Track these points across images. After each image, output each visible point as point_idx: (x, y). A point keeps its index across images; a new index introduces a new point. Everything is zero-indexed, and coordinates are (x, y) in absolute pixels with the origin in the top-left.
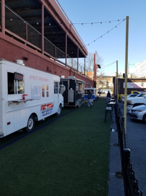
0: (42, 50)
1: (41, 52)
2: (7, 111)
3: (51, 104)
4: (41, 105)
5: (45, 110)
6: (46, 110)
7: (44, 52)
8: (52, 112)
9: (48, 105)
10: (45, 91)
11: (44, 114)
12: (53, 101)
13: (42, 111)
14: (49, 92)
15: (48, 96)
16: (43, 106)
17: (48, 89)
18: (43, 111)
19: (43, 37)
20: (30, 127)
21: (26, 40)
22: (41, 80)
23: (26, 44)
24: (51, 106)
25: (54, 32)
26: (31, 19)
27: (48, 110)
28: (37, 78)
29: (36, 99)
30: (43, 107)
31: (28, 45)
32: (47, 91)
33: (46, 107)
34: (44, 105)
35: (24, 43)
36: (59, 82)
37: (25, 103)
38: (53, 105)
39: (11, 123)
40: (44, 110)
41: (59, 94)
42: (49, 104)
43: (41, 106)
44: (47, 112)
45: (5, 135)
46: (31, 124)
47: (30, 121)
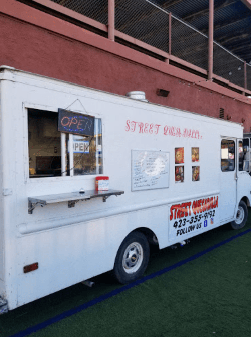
0: (208, 72)
1: (206, 77)
2: (23, 229)
3: (208, 200)
4: (171, 205)
5: (184, 217)
6: (189, 218)
7: (212, 75)
8: (212, 220)
9: (197, 204)
10: (188, 165)
11: (182, 228)
12: (218, 191)
13: (173, 221)
14: (201, 169)
15: (196, 178)
16: (178, 206)
17: (196, 160)
18: (178, 220)
19: (212, 42)
20: (133, 266)
21: (168, 52)
22: (172, 134)
23: (168, 61)
24: (208, 204)
25: (244, 36)
26: (193, 17)
27: (197, 218)
28: (154, 129)
29: (148, 187)
30: (178, 210)
31: (172, 63)
32: (195, 164)
33: (191, 210)
34: (181, 203)
35: (163, 59)
36: (238, 140)
37: (104, 200)
38: (217, 202)
39: (39, 265)
40: (182, 219)
41: (239, 172)
42: (200, 201)
43: (172, 209)
44: (193, 224)
45: (12, 306)
46: (133, 260)
47: (132, 250)
